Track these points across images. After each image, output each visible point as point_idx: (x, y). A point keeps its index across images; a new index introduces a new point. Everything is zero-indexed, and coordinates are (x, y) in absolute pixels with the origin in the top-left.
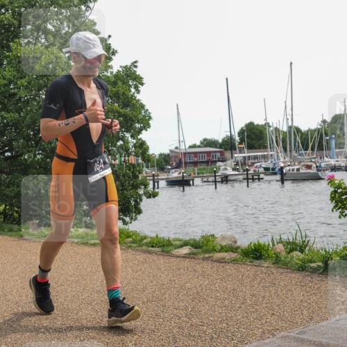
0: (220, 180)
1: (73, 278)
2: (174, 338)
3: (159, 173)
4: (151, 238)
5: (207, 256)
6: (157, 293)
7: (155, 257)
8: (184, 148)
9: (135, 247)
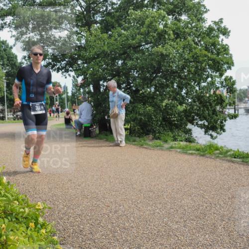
1: (177, 177)
3: (239, 103)
4: (234, 151)
7: (237, 166)
9: (222, 157)
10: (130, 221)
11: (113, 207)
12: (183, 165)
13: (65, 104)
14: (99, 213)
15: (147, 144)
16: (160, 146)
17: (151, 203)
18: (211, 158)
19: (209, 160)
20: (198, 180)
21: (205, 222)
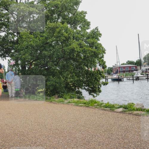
0: (135, 79)
1: (73, 120)
3: (108, 76)
4: (105, 104)
5: (130, 112)
7: (107, 112)
8: (119, 65)
9: (99, 107)
12: (76, 113)
13: (3, 77)
15: (54, 101)
16: (62, 101)
17: (57, 136)
18: (93, 108)
19: (91, 109)
20: (85, 122)
21: (89, 147)
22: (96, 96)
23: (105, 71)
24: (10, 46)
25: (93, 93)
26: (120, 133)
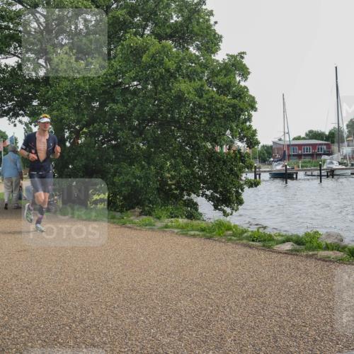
0: (326, 174)
1: (173, 269)
2: (275, 337)
3: (261, 165)
4: (252, 231)
5: (311, 253)
6: (257, 288)
7: (256, 252)
8: (287, 140)
9: (235, 240)
10: (102, 334)
11: (78, 314)
12: (182, 251)
14: (57, 324)
15: (131, 222)
16: (150, 224)
17: (134, 307)
18: (220, 242)
19: (218, 243)
20: (202, 273)
21: (208, 333)
22: (231, 214)
23: (254, 153)
24: (29, 91)
25: (222, 207)
26: (282, 302)
